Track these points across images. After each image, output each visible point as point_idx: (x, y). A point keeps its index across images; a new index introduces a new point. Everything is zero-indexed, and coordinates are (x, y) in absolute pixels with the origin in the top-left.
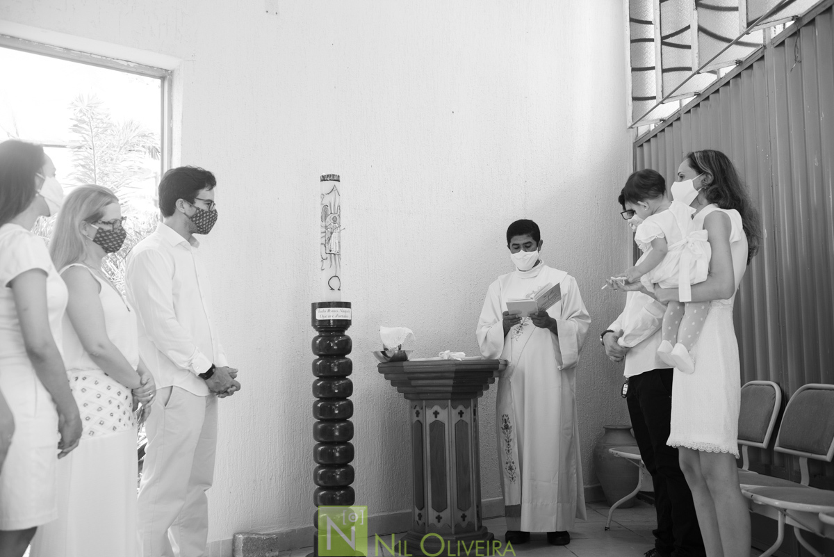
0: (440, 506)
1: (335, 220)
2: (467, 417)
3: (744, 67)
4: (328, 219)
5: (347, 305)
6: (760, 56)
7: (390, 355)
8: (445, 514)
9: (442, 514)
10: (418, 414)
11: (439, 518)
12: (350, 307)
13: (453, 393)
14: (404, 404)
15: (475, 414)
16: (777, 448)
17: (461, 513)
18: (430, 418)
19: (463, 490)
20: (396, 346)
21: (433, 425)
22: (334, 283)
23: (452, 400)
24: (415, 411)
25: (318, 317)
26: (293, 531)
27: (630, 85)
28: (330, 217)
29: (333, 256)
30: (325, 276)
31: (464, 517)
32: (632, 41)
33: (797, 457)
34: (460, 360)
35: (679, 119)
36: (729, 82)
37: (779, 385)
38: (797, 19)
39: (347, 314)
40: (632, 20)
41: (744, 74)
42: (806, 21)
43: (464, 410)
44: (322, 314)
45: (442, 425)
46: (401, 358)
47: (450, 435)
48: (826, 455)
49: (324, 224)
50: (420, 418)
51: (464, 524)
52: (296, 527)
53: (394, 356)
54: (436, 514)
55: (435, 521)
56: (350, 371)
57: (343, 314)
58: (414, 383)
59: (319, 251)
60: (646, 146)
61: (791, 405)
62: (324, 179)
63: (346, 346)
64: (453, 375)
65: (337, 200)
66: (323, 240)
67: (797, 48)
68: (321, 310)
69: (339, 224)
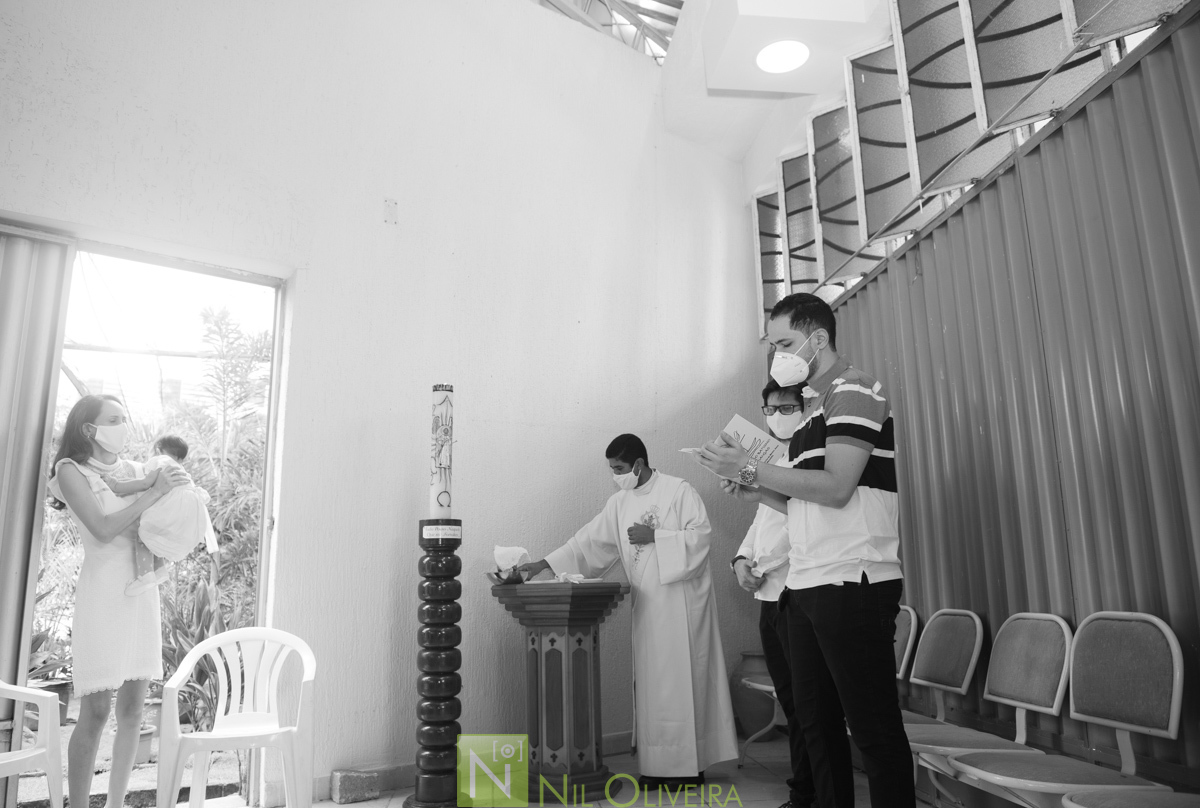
0: (555, 744)
1: (447, 431)
2: (587, 644)
3: (870, 279)
4: (439, 431)
5: (457, 523)
6: (884, 268)
7: (504, 576)
8: (563, 753)
9: (557, 753)
10: (533, 641)
11: (554, 757)
12: (460, 525)
13: (570, 619)
14: (520, 631)
15: (595, 639)
16: (913, 680)
17: (578, 752)
19: (580, 726)
20: (511, 566)
21: (548, 654)
22: (444, 498)
23: (570, 626)
24: (530, 638)
25: (425, 536)
26: (398, 768)
27: (762, 297)
28: (444, 429)
29: (446, 470)
30: (434, 492)
31: (581, 756)
32: (763, 254)
33: (932, 689)
34: (577, 582)
36: (856, 294)
37: (914, 609)
38: (916, 233)
39: (456, 532)
40: (761, 233)
41: (870, 287)
42: (924, 235)
43: (582, 637)
44: (429, 533)
45: (560, 653)
46: (515, 579)
47: (567, 664)
48: (960, 687)
49: (434, 436)
51: (582, 764)
52: (401, 765)
53: (509, 577)
54: (551, 752)
55: (550, 760)
56: (458, 595)
57: (452, 532)
58: (528, 608)
59: (429, 464)
61: (928, 631)
62: (436, 389)
63: (455, 567)
64: (569, 600)
65: (449, 411)
66: (433, 454)
67: (918, 261)
68: (429, 527)
69: (451, 435)
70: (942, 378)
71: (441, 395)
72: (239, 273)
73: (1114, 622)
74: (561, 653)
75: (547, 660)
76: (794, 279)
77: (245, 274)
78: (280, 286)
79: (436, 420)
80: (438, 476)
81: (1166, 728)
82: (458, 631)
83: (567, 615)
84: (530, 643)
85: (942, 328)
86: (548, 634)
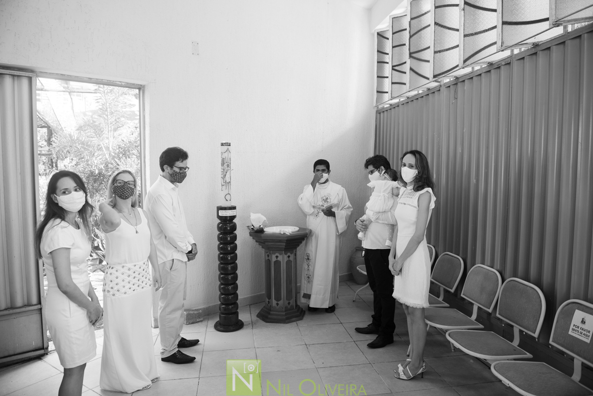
0: (278, 299)
1: (228, 166)
2: (292, 258)
3: (431, 92)
4: (224, 165)
6: (438, 89)
7: (255, 229)
8: (281, 303)
9: (279, 302)
10: (268, 256)
11: (277, 304)
12: (235, 209)
13: (285, 249)
14: (263, 251)
15: (295, 256)
17: (288, 302)
18: (274, 259)
19: (289, 292)
20: (258, 226)
21: (275, 262)
22: (228, 197)
23: (285, 251)
24: (267, 254)
25: (220, 215)
26: (210, 307)
27: (376, 85)
28: (226, 164)
29: (227, 184)
30: (223, 194)
31: (289, 303)
32: (378, 62)
33: (440, 286)
35: (398, 106)
36: (423, 97)
38: (457, 78)
39: (234, 213)
40: (378, 51)
41: (430, 95)
42: (461, 80)
43: (290, 255)
44: (223, 213)
45: (280, 262)
46: (261, 231)
47: (283, 267)
48: (452, 289)
49: (222, 167)
50: (269, 258)
51: (289, 307)
52: (211, 305)
53: (257, 230)
54: (276, 302)
55: (276, 305)
57: (232, 213)
58: (266, 243)
59: (220, 181)
60: (382, 114)
61: (439, 260)
62: (222, 144)
63: (234, 228)
64: (285, 241)
65: (229, 156)
66: (222, 176)
67: (456, 92)
68: (222, 211)
69: (230, 168)
70: (460, 151)
71: (225, 148)
72: (120, 83)
73: (520, 284)
75: (274, 265)
76: (393, 81)
77: (123, 84)
78: (141, 88)
79: (223, 160)
80: (225, 186)
81: (534, 333)
82: (236, 255)
83: (284, 247)
85: (463, 129)
86: (275, 254)
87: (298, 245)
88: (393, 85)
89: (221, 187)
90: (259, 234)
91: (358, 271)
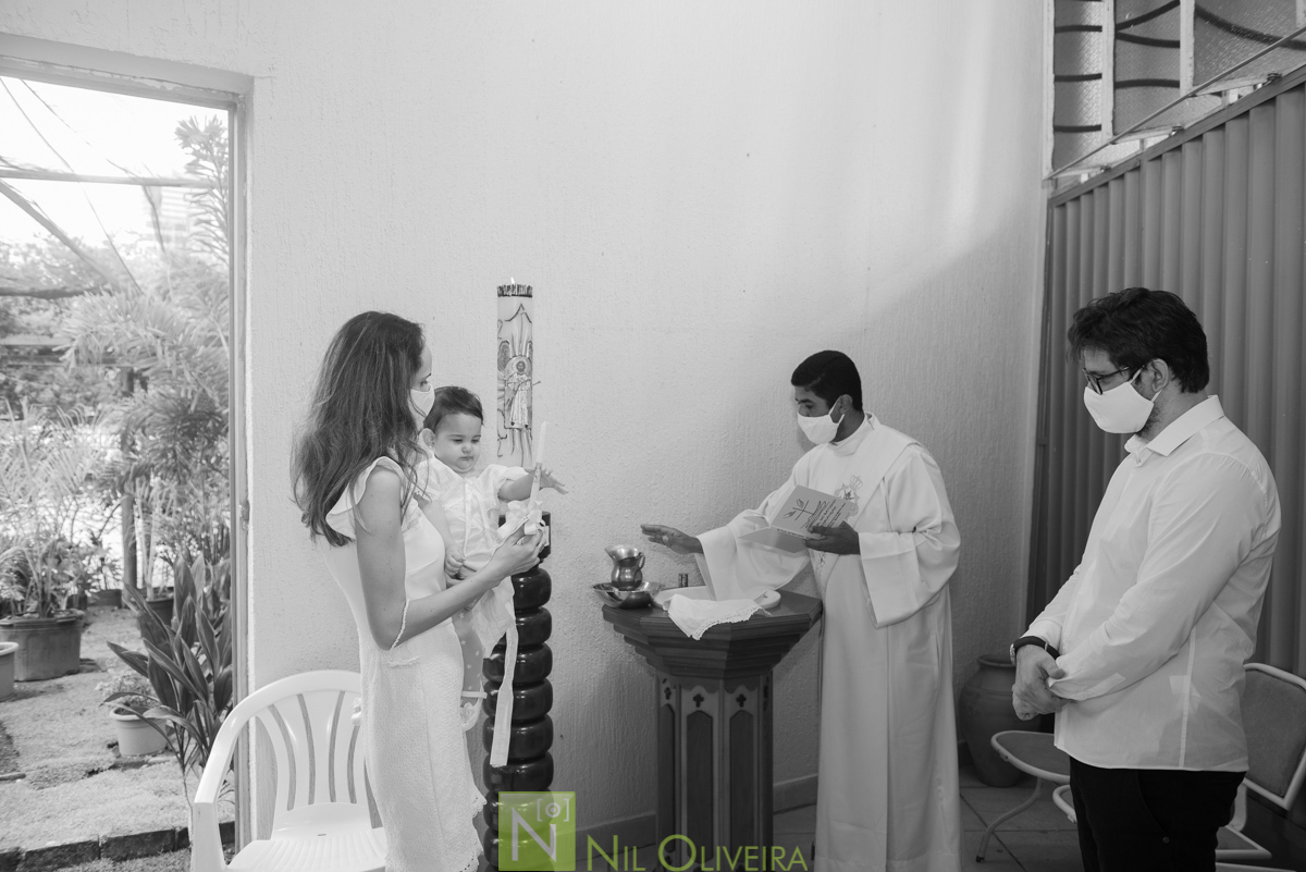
2: (752, 704)
10: (668, 694)
13: (727, 671)
14: (646, 674)
21: (692, 717)
23: (727, 681)
24: (663, 689)
27: (1050, 104)
32: (1058, 30)
35: (1137, 168)
43: (746, 693)
46: (644, 604)
47: (721, 735)
56: (548, 634)
60: (1071, 207)
62: (502, 293)
64: (728, 646)
65: (527, 332)
69: (530, 374)
71: (513, 303)
74: (711, 718)
76: (1120, 79)
79: (504, 347)
80: (510, 445)
83: (722, 664)
84: (664, 695)
86: (690, 687)
87: (778, 659)
88: (1119, 91)
89: (496, 443)
90: (633, 616)
91: (996, 753)
